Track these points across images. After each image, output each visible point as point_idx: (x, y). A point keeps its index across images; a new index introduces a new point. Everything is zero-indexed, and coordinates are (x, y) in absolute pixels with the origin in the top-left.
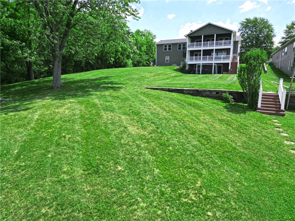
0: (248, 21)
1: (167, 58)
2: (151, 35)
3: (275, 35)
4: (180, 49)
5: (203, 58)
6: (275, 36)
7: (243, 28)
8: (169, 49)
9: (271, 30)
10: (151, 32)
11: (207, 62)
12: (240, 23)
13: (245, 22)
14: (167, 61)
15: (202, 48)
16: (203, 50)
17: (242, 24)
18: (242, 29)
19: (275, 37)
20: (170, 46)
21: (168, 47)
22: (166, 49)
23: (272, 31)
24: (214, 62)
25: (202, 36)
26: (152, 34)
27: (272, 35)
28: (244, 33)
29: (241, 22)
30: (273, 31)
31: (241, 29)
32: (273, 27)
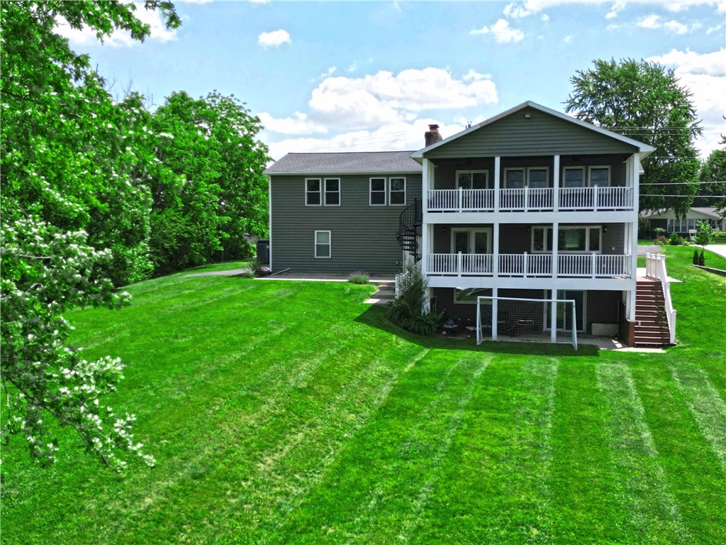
0: (605, 70)
1: (323, 237)
2: (240, 114)
3: (699, 126)
4: (378, 198)
5: (501, 261)
6: (699, 132)
7: (584, 97)
8: (332, 198)
9: (686, 108)
10: (237, 104)
11: (525, 282)
12: (576, 80)
13: (593, 74)
14: (322, 249)
15: (497, 217)
16: (501, 225)
17: (582, 84)
18: (581, 101)
19: (698, 136)
20: (332, 185)
21: (323, 190)
22: (314, 199)
23: (687, 115)
24: (555, 283)
25: (493, 159)
26: (242, 111)
27: (689, 125)
28: (590, 117)
29: (578, 75)
30: (691, 113)
31: (577, 101)
32: (689, 99)
